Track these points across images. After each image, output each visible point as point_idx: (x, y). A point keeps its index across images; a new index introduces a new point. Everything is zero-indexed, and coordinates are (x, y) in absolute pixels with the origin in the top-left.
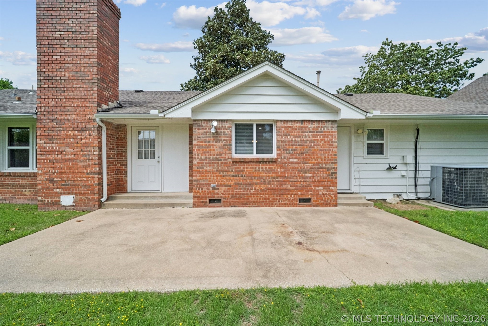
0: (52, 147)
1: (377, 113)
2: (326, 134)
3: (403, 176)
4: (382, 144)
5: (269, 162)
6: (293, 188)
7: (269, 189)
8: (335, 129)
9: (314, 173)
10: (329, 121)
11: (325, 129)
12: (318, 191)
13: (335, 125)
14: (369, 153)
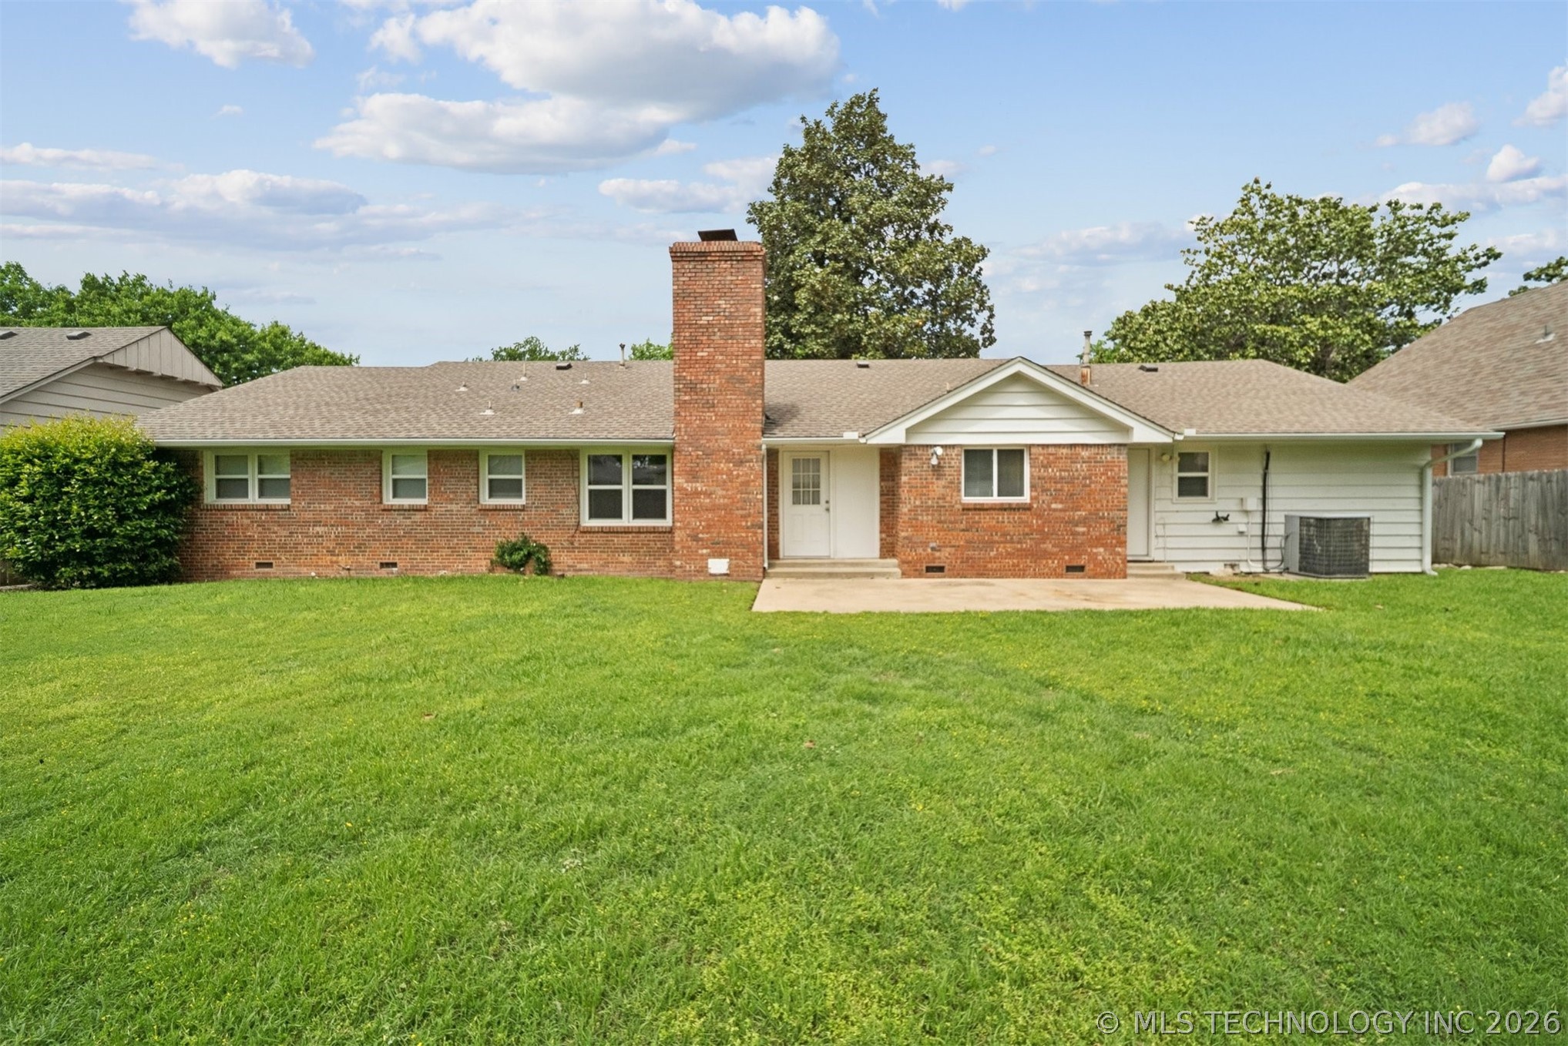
0: (696, 488)
1: (1191, 432)
2: (1109, 466)
3: (1241, 533)
4: (1205, 479)
5: (1019, 509)
6: (1055, 550)
7: (1018, 550)
8: (1123, 457)
9: (1090, 526)
10: (1114, 445)
11: (1109, 457)
12: (1096, 554)
13: (1125, 451)
14: (1181, 493)
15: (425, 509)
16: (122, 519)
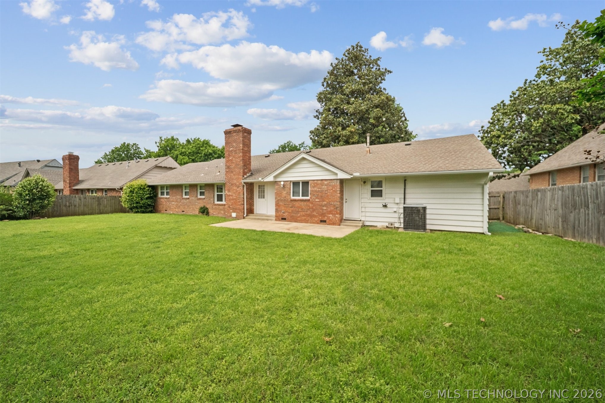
0: (230, 194)
2: (334, 187)
3: (395, 212)
4: (381, 190)
5: (306, 201)
6: (317, 215)
7: (306, 214)
8: (338, 184)
9: (328, 207)
10: (333, 179)
11: (333, 184)
12: (330, 217)
13: (338, 181)
14: (372, 196)
15: (188, 198)
16: (142, 199)
